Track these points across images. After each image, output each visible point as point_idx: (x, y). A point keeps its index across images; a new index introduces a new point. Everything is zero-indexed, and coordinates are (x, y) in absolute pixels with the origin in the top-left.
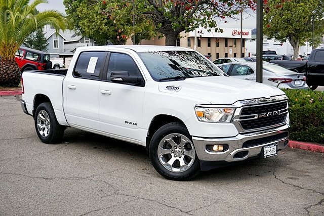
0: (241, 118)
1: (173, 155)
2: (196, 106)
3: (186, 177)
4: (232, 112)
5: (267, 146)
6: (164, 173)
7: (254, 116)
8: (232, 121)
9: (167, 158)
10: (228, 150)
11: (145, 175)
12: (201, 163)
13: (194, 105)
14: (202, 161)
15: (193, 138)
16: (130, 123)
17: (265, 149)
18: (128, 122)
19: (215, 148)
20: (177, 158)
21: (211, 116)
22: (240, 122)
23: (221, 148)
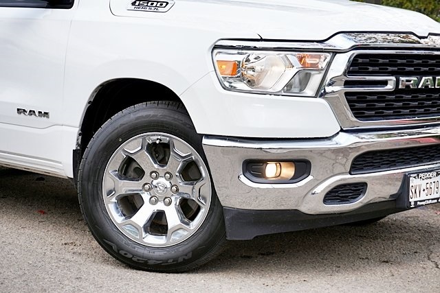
0: (347, 84)
1: (146, 197)
2: (216, 47)
3: (185, 262)
4: (323, 65)
5: (418, 173)
6: (120, 248)
7: (385, 83)
8: (320, 93)
9: (130, 204)
10: (310, 178)
11: (68, 256)
12: (227, 218)
13: (211, 44)
14: (231, 210)
15: (205, 141)
16: (32, 112)
17: (414, 182)
18: (24, 110)
19: (271, 170)
20: (160, 206)
21: (259, 75)
22: (347, 94)
23: (288, 171)
